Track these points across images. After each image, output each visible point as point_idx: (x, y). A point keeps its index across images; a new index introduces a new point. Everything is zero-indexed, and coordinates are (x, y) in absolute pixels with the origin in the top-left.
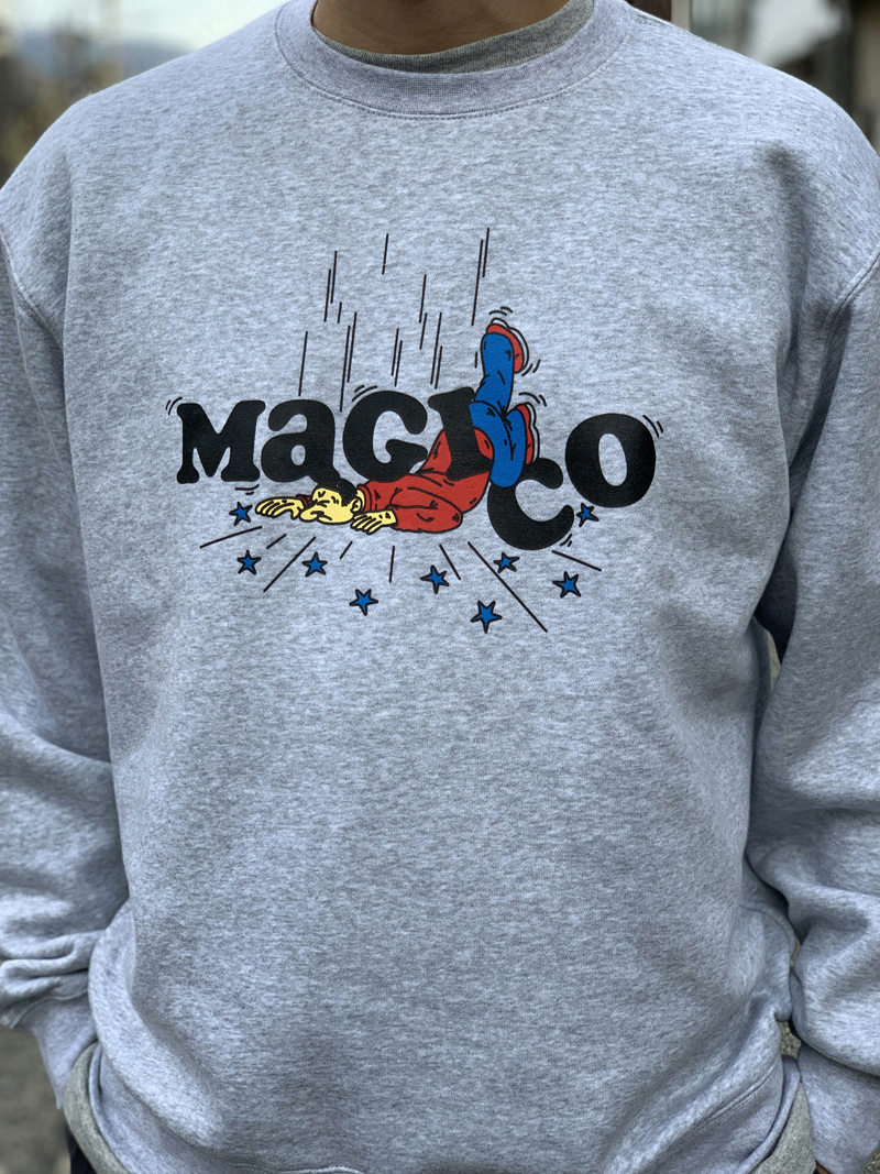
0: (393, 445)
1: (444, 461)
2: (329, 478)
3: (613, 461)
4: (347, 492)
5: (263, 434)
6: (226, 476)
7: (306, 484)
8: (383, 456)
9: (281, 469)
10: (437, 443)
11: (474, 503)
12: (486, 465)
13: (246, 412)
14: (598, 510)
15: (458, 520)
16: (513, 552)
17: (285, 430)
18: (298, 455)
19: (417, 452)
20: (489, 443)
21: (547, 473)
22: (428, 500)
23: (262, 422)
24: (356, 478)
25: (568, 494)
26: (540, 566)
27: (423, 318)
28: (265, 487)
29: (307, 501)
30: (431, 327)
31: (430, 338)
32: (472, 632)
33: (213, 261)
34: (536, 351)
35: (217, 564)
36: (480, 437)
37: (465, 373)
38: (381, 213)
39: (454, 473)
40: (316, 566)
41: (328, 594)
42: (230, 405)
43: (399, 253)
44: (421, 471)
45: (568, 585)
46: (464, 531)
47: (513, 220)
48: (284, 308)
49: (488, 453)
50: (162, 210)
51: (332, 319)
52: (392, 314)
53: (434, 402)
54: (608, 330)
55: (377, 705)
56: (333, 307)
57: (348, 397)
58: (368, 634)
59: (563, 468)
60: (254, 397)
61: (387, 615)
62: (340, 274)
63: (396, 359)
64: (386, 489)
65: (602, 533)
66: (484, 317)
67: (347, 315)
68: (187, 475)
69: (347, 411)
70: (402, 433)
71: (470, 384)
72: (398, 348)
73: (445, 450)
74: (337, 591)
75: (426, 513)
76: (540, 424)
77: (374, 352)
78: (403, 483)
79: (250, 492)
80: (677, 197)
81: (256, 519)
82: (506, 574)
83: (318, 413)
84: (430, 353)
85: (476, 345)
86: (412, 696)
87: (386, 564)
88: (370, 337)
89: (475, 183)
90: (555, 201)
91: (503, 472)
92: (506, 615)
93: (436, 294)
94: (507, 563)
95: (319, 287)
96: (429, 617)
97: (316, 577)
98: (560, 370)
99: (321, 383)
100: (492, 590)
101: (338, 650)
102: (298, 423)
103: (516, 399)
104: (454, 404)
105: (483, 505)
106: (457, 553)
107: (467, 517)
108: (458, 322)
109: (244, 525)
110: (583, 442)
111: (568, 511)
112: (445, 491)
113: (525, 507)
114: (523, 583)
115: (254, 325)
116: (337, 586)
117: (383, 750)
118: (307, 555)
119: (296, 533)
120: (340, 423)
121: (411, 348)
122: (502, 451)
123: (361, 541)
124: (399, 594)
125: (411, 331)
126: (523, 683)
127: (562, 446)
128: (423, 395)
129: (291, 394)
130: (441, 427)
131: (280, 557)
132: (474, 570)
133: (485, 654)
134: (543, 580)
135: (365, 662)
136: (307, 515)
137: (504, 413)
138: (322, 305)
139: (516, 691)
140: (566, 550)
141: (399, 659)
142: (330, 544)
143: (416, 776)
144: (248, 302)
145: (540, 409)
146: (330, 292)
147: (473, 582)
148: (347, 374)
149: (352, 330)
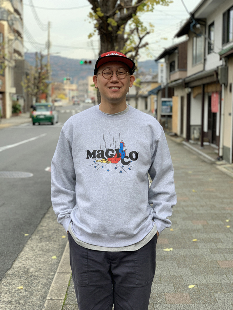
0: (111, 154)
1: (116, 156)
2: (104, 158)
3: (134, 156)
4: (106, 159)
5: (97, 153)
6: (93, 158)
7: (101, 159)
8: (110, 156)
9: (99, 157)
10: (116, 154)
11: (119, 160)
12: (121, 157)
13: (95, 151)
14: (133, 161)
15: (118, 162)
16: (124, 165)
17: (99, 153)
18: (100, 156)
19: (114, 155)
20: (121, 154)
21: (127, 157)
22: (115, 160)
23: (96, 152)
24: (107, 158)
25: (129, 159)
26: (126, 167)
27: (114, 141)
28: (97, 159)
29: (101, 160)
30: (115, 142)
31: (114, 143)
32: (119, 174)
33: (90, 135)
34: (126, 145)
35: (92, 167)
36: (120, 154)
37: (118, 147)
38: (109, 130)
39: (117, 157)
40: (102, 167)
41: (104, 170)
42: (93, 150)
43: (111, 134)
44: (114, 157)
45: (129, 169)
46: (118, 163)
47: (123, 131)
48: (98, 140)
49: (121, 155)
50: (84, 129)
51: (104, 141)
52: (110, 141)
53: (115, 150)
54: (133, 143)
55: (110, 182)
56: (104, 140)
57: (106, 150)
58: (109, 174)
59: (129, 157)
60: (95, 149)
61: (111, 172)
62: (104, 136)
63: (111, 146)
64: (110, 159)
65: (133, 163)
66: (120, 141)
67: (105, 141)
68: (88, 158)
69: (106, 151)
70: (112, 153)
71: (118, 148)
72: (111, 144)
73: (116, 155)
74: (105, 170)
75: (115, 161)
76: (126, 152)
77: (108, 145)
78: (112, 158)
79: (95, 159)
80: (140, 129)
81: (96, 162)
82: (123, 168)
83: (102, 151)
84: (114, 145)
85: (119, 144)
86: (114, 180)
87: (110, 167)
88: (108, 143)
89: (119, 127)
90: (127, 129)
91: (122, 157)
92: (123, 172)
93: (115, 139)
94: (123, 167)
95: (102, 138)
96: (115, 172)
97: (103, 168)
98: (128, 147)
99: (103, 148)
100: (122, 169)
101: (105, 176)
102: (100, 152)
103: (124, 150)
104: (117, 150)
105: (120, 161)
106: (118, 166)
107: (119, 162)
108: (117, 142)
109: (95, 163)
110: (131, 154)
111: (129, 161)
112: (116, 159)
113: (125, 161)
114: (124, 169)
115: (95, 142)
116: (105, 169)
117: (110, 186)
118: (102, 166)
119: (100, 164)
120: (105, 152)
121: (112, 144)
122: (122, 155)
123: (107, 164)
124: (112, 170)
125: (112, 143)
126: (125, 179)
127: (129, 154)
128: (114, 149)
129: (99, 149)
130: (116, 152)
131: (99, 166)
132: (120, 167)
133: (121, 176)
134: (127, 168)
135: (108, 177)
136: (101, 162)
137: (122, 151)
138: (102, 140)
139: (124, 180)
140: (129, 165)
141: (112, 177)
142: (104, 165)
143: (114, 189)
144: (94, 139)
145: (126, 151)
146: (103, 138)
147: (120, 168)
148: (105, 147)
149: (106, 142)
